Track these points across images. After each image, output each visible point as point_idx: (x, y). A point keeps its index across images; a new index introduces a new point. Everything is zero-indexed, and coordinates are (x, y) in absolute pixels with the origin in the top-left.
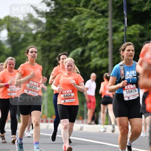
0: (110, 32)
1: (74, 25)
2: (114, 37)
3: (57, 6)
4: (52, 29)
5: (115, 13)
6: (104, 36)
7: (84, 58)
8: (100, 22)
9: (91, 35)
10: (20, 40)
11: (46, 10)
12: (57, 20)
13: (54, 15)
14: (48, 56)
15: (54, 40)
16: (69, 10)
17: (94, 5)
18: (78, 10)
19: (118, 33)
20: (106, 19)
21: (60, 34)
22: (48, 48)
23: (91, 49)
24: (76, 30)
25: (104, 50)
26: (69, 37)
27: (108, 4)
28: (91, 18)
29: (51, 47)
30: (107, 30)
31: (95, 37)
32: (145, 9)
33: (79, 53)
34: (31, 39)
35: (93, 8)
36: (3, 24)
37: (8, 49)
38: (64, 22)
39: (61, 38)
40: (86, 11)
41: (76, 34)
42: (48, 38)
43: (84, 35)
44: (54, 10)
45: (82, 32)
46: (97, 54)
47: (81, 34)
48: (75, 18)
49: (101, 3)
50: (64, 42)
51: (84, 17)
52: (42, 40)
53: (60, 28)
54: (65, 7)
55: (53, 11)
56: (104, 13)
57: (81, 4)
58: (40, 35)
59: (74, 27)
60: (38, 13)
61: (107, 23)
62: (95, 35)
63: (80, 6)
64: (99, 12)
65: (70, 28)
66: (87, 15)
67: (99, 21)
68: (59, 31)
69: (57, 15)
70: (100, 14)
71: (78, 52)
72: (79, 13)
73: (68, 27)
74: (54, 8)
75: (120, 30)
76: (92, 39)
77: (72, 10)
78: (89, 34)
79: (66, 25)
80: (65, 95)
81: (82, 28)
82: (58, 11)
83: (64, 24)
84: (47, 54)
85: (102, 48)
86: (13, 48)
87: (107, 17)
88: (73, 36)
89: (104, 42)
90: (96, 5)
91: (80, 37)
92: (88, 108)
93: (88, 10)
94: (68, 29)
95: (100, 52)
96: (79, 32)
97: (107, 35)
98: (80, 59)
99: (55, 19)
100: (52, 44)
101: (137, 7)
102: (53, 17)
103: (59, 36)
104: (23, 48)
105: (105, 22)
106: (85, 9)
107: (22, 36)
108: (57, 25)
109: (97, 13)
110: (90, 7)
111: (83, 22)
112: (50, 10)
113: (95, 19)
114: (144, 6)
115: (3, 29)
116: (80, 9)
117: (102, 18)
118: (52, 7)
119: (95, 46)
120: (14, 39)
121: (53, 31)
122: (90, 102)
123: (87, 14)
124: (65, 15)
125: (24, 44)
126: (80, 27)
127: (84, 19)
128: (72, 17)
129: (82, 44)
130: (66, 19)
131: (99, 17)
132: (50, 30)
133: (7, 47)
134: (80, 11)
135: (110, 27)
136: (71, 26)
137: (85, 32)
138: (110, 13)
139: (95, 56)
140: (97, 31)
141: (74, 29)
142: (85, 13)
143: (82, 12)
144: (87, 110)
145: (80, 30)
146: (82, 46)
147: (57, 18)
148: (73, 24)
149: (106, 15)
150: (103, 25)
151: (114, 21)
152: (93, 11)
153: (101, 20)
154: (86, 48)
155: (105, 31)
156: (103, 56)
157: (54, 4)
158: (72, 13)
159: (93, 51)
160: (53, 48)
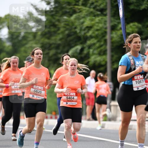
0: (108, 30)
1: (73, 23)
2: (112, 35)
3: (57, 5)
4: (52, 27)
5: (113, 12)
6: (102, 34)
7: (83, 55)
8: (99, 20)
9: (90, 33)
10: (20, 38)
11: (46, 9)
12: (57, 18)
13: (53, 13)
14: (48, 54)
15: (53, 38)
16: (68, 8)
17: (93, 3)
18: (77, 8)
19: (116, 31)
20: (104, 17)
21: (59, 32)
22: (48, 46)
23: (90, 47)
24: (75, 28)
25: (103, 48)
26: (69, 35)
27: (106, 3)
28: (89, 16)
29: (50, 45)
30: (106, 28)
31: (93, 35)
32: (143, 7)
33: (78, 51)
34: (31, 37)
35: (92, 6)
36: (3, 22)
37: (9, 46)
38: (63, 20)
39: (61, 36)
40: (85, 10)
41: (76, 32)
42: (47, 36)
43: (83, 33)
44: (54, 8)
45: (81, 30)
46: (96, 52)
47: (80, 32)
48: (74, 16)
49: (100, 2)
50: (63, 40)
51: (83, 16)
52: (42, 38)
53: (59, 26)
54: (64, 5)
55: (52, 9)
56: (103, 11)
57: (80, 3)
58: (39, 33)
59: (73, 25)
60: (38, 12)
61: (106, 21)
62: (93, 33)
63: (80, 5)
64: (97, 10)
65: (70, 26)
66: (86, 14)
67: (97, 19)
68: (59, 29)
69: (56, 13)
70: (99, 13)
71: (77, 49)
72: (78, 11)
73: (68, 25)
74: (53, 6)
75: (118, 28)
76: (91, 37)
77: (71, 8)
78: (88, 32)
79: (65, 23)
80: (68, 98)
81: (81, 26)
82: (58, 10)
83: (63, 22)
84: (47, 51)
85: (101, 46)
86: (14, 45)
87: (106, 15)
88: (72, 34)
89: (103, 40)
90: (95, 4)
91: (79, 35)
92: (87, 104)
93: (87, 9)
94: (68, 27)
95: (99, 50)
96: (78, 30)
97: (106, 32)
98: (79, 56)
99: (54, 17)
100: (52, 42)
101: (135, 6)
102: (52, 16)
103: (59, 34)
104: (23, 45)
105: (104, 20)
106: (84, 8)
107: (22, 34)
108: (57, 23)
109: (96, 11)
110: (89, 5)
111: (82, 20)
112: (50, 9)
113: (94, 18)
114: (141, 5)
115: (3, 27)
116: (79, 7)
117: (101, 16)
118: (52, 6)
119: (94, 44)
120: (14, 37)
121: (53, 29)
122: (89, 98)
123: (86, 12)
124: (65, 13)
125: (24, 42)
126: (79, 25)
127: (83, 17)
128: (71, 15)
129: (81, 42)
130: (65, 17)
131: (98, 15)
132: (49, 28)
133: (8, 44)
134: (79, 9)
135: (108, 25)
136: (71, 24)
137: (84, 30)
138: (108, 12)
139: (93, 54)
140: (96, 29)
141: (73, 27)
142: (84, 11)
143: (81, 10)
144: (86, 106)
145: (79, 28)
146: (81, 43)
147: (57, 16)
149: (105, 13)
150: (101, 23)
151: (112, 19)
152: (92, 10)
153: (100, 18)
154: (85, 46)
155: (104, 29)
156: (102, 53)
157: (54, 2)
158: (71, 11)
159: (92, 49)
160: (53, 46)
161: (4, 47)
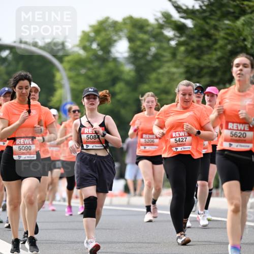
1: (240, 32)
4: (203, 39)
11: (193, 7)
12: (213, 22)
13: (207, 14)
15: (206, 57)
16: (232, 5)
18: (247, 5)
21: (216, 46)
22: (196, 70)
24: (244, 40)
29: (201, 69)
34: (167, 55)
37: (130, 71)
38: (224, 27)
39: (219, 54)
41: (245, 47)
42: (196, 53)
44: (207, 6)
47: (251, 48)
48: (242, 19)
50: (223, 61)
52: (186, 57)
53: (217, 37)
55: (204, 8)
58: (182, 49)
59: (241, 35)
60: (179, 12)
65: (234, 36)
68: (216, 42)
69: (211, 15)
72: (249, 11)
73: (231, 35)
77: (237, 6)
82: (214, 8)
83: (223, 30)
86: (138, 70)
94: (231, 38)
96: (248, 44)
99: (208, 21)
100: (203, 64)
102: (204, 19)
103: (216, 50)
104: (155, 70)
107: (153, 50)
108: (212, 31)
112: (201, 7)
115: (120, 38)
116: (251, 4)
118: (203, 2)
121: (205, 42)
124: (226, 15)
125: (156, 64)
126: (251, 34)
128: (237, 18)
130: (227, 22)
132: (199, 40)
133: (128, 68)
136: (236, 34)
141: (242, 38)
145: (250, 40)
147: (212, 19)
148: (239, 30)
158: (237, 11)
160: (205, 71)
161: (122, 72)
